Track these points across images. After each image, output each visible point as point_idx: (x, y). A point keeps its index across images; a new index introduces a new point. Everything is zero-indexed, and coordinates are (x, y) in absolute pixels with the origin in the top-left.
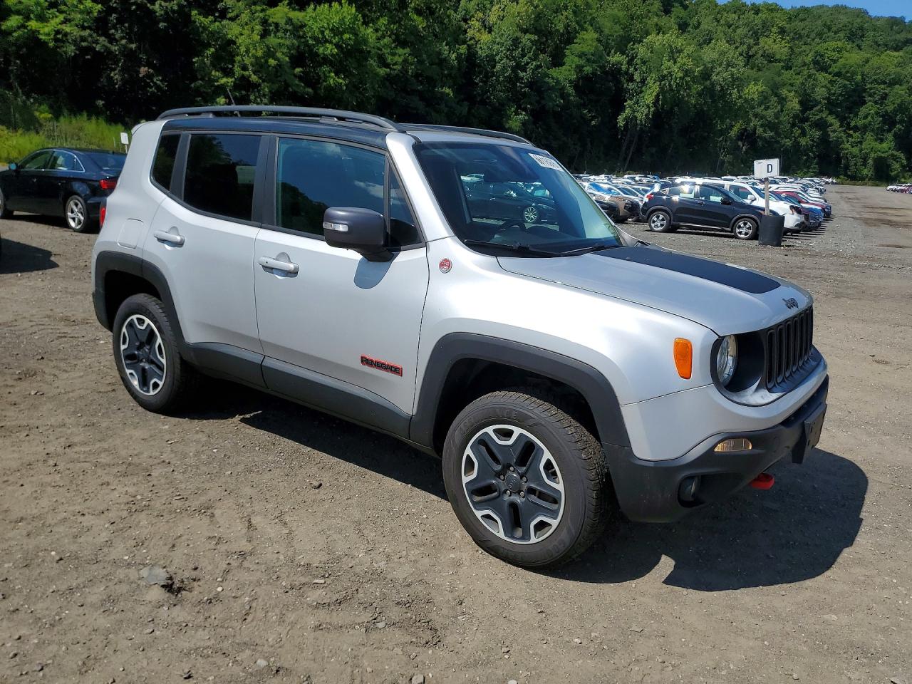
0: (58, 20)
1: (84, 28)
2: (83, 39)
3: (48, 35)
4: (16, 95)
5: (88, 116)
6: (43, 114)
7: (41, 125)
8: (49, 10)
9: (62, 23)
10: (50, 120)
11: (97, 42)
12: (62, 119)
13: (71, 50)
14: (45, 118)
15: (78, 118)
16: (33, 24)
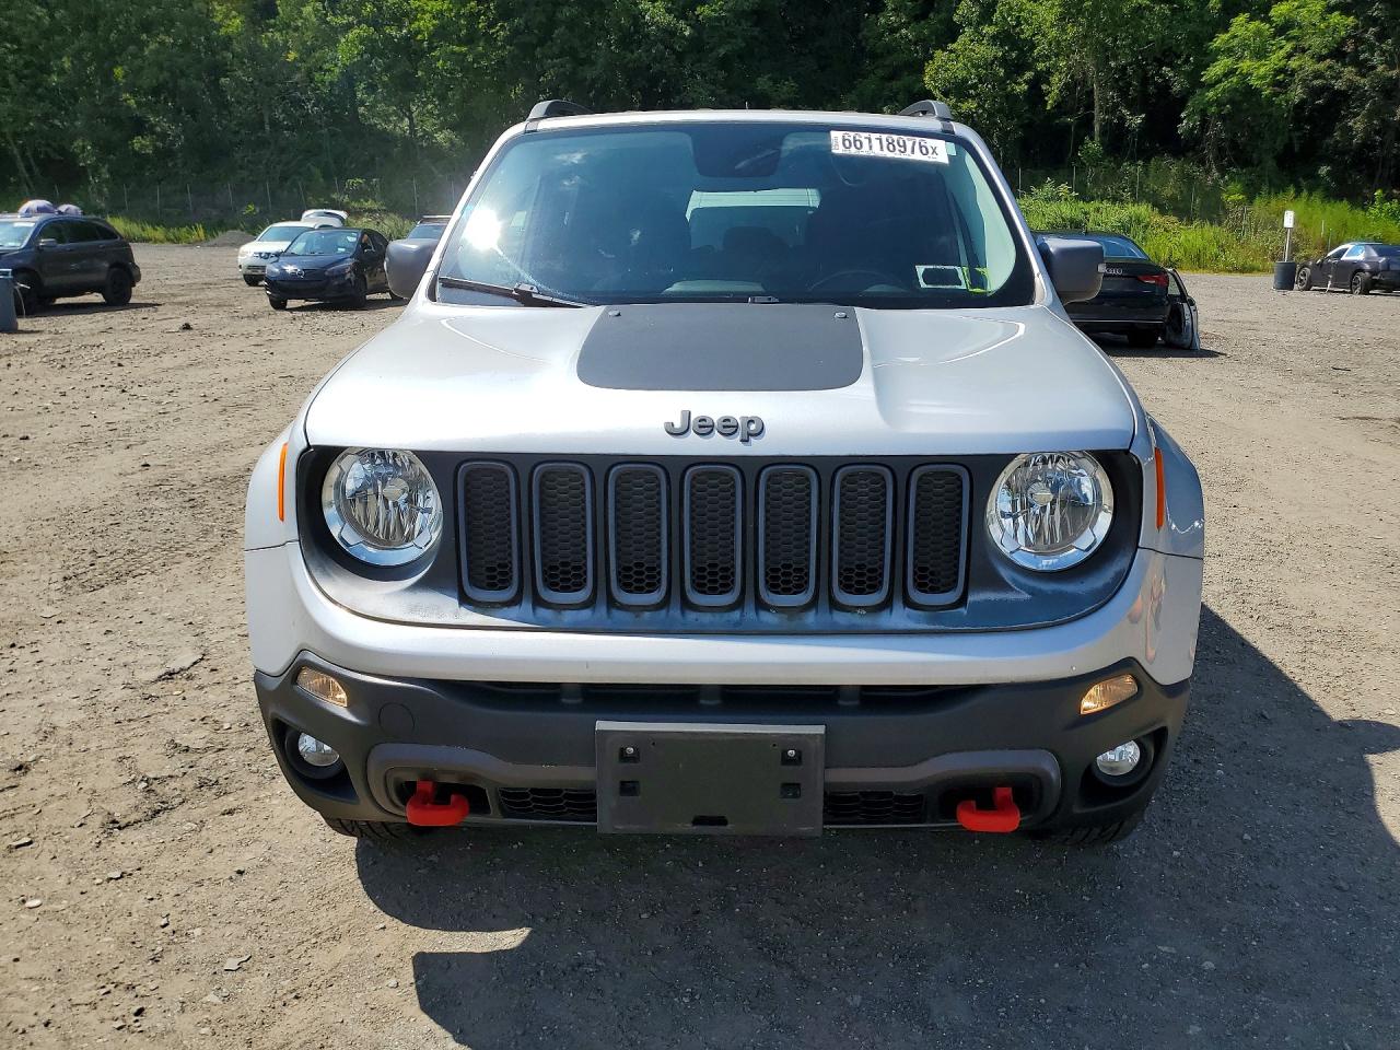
0: (1282, 53)
1: (1321, 58)
2: (1318, 75)
3: (1263, 77)
4: (1208, 172)
5: (1296, 192)
6: (1233, 195)
7: (1227, 212)
8: (1274, 39)
9: (1289, 56)
10: (1239, 203)
11: (1337, 77)
12: (1257, 201)
13: (1297, 93)
14: (1233, 201)
15: (1280, 197)
16: (1245, 65)
